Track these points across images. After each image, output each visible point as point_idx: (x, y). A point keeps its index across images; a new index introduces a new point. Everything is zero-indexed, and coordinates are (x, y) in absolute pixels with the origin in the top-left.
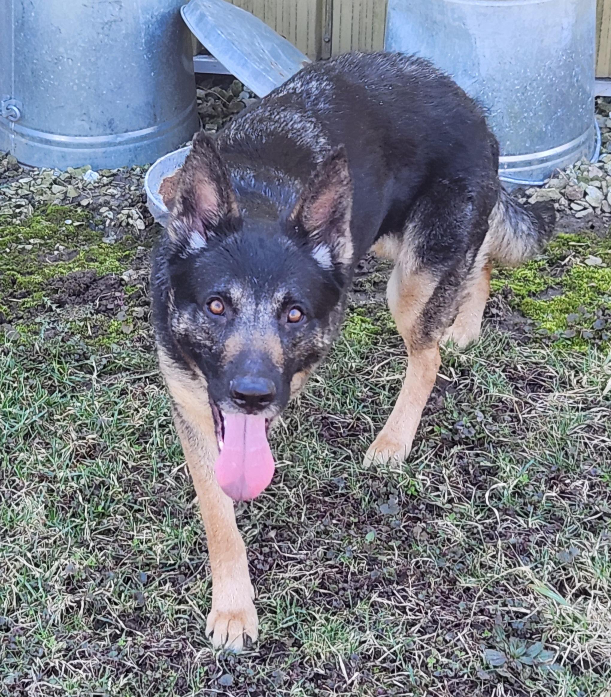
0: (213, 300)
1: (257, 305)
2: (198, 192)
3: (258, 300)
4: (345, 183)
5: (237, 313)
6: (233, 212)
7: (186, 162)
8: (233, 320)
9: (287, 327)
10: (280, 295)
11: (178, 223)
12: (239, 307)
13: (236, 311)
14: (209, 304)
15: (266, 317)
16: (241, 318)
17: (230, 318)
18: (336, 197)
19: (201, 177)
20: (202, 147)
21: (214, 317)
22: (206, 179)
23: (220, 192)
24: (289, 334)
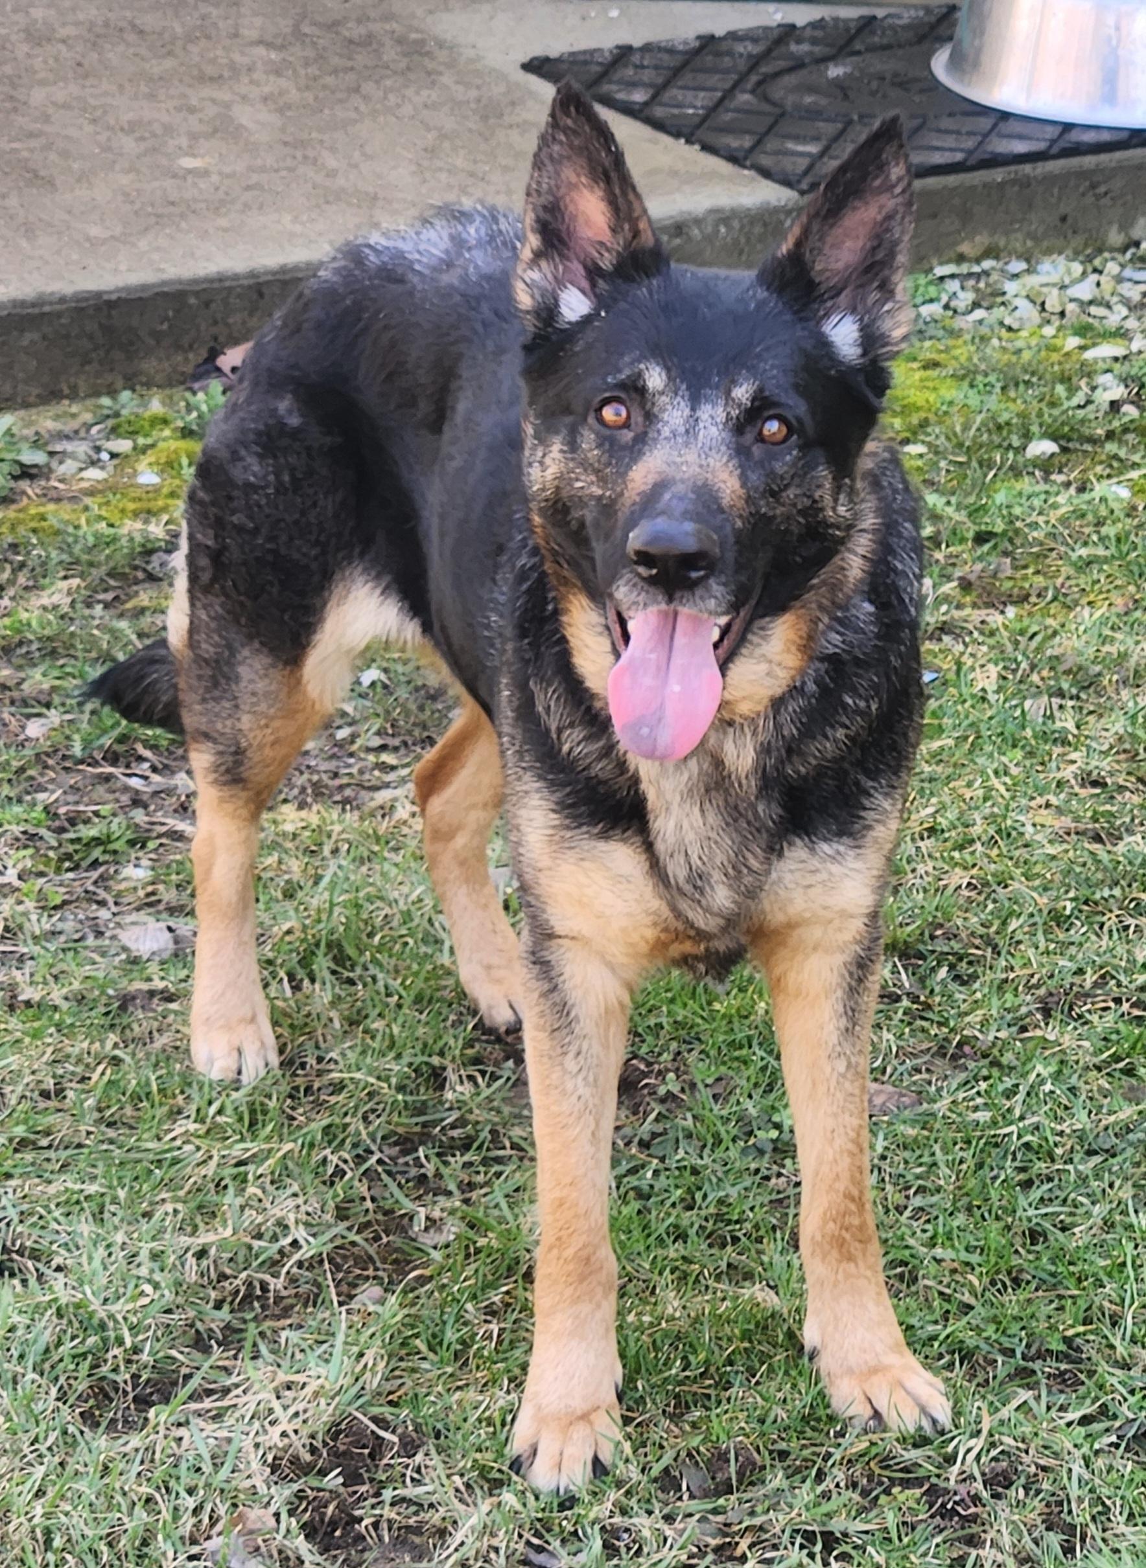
0: (606, 402)
1: (693, 409)
2: (571, 208)
3: (695, 402)
4: (898, 190)
5: (651, 422)
6: (643, 237)
7: (540, 149)
8: (645, 433)
9: (757, 450)
10: (743, 392)
11: (534, 275)
12: (656, 410)
13: (650, 417)
14: (599, 410)
15: (714, 431)
16: (659, 432)
17: (640, 429)
18: (879, 218)
19: (573, 179)
20: (568, 115)
21: (607, 432)
22: (583, 179)
23: (612, 202)
24: (761, 464)
